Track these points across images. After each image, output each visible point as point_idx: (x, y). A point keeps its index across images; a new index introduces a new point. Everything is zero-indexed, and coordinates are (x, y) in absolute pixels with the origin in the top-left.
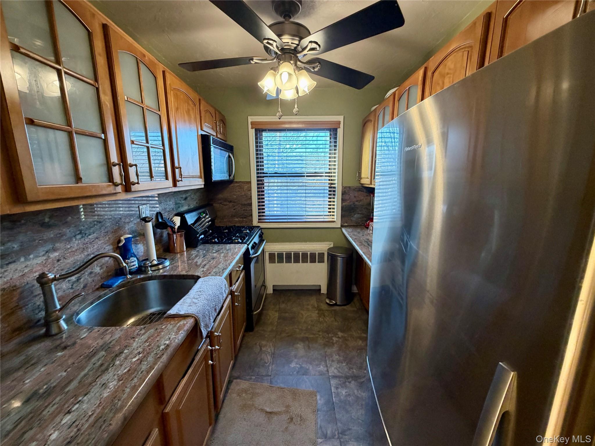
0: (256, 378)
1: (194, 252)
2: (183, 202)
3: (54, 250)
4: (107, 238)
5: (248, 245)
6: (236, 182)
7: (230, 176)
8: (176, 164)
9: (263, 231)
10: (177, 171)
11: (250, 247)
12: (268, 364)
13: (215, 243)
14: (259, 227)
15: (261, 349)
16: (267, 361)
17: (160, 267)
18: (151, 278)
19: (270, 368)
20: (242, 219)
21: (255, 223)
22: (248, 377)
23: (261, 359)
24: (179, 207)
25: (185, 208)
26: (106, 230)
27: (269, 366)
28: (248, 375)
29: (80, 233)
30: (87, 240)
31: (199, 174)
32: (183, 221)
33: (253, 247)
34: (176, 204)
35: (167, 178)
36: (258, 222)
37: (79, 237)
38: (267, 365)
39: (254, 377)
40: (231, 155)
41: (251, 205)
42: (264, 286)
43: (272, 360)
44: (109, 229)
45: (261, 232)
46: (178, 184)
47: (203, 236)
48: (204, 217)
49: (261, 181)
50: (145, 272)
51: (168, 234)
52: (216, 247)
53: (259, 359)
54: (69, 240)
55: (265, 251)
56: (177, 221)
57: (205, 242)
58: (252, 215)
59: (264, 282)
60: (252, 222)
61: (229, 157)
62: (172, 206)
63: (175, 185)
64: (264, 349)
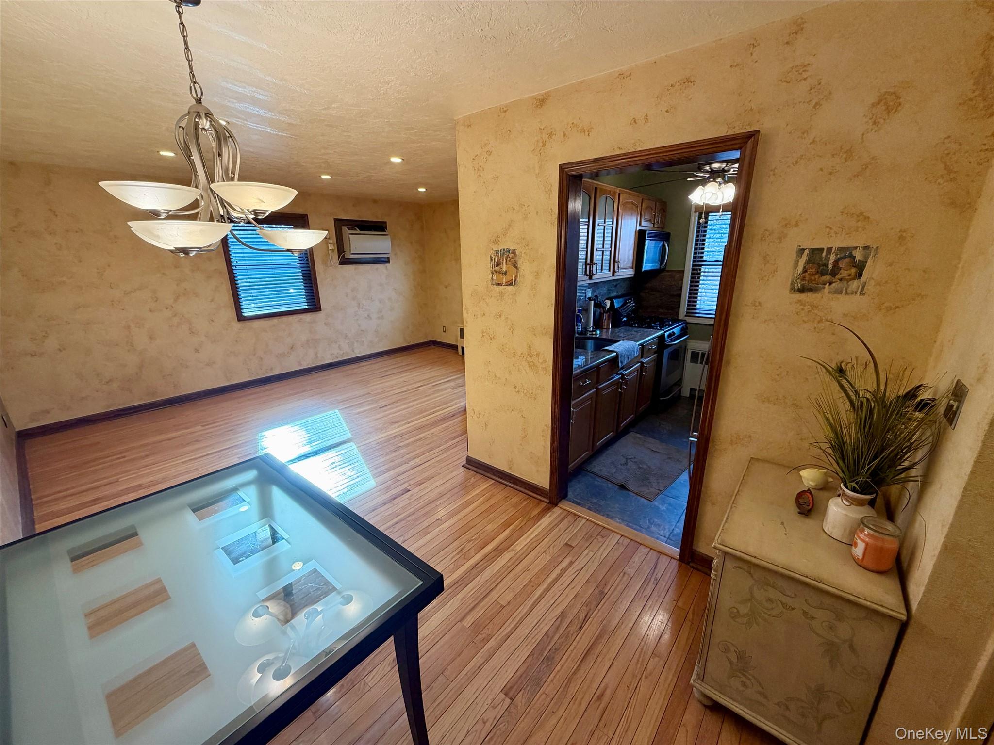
1: (617, 330)
2: (613, 288)
5: (665, 332)
6: (668, 271)
7: (661, 264)
8: (617, 260)
9: (689, 326)
10: (616, 264)
11: (666, 334)
13: (635, 327)
14: (685, 320)
15: (660, 425)
17: (594, 333)
18: (589, 338)
20: (666, 311)
21: (682, 316)
24: (610, 293)
25: (615, 294)
31: (631, 265)
32: (612, 304)
33: (670, 335)
34: (608, 290)
35: (609, 270)
36: (686, 316)
40: (665, 243)
41: (680, 296)
42: (679, 383)
45: (686, 326)
46: (616, 274)
47: (625, 319)
48: (630, 302)
49: (697, 270)
50: (586, 334)
51: (600, 312)
52: (635, 329)
55: (687, 348)
56: (608, 303)
57: (626, 324)
58: (679, 307)
60: (678, 314)
61: (664, 246)
62: (605, 291)
63: (613, 275)
64: (662, 426)
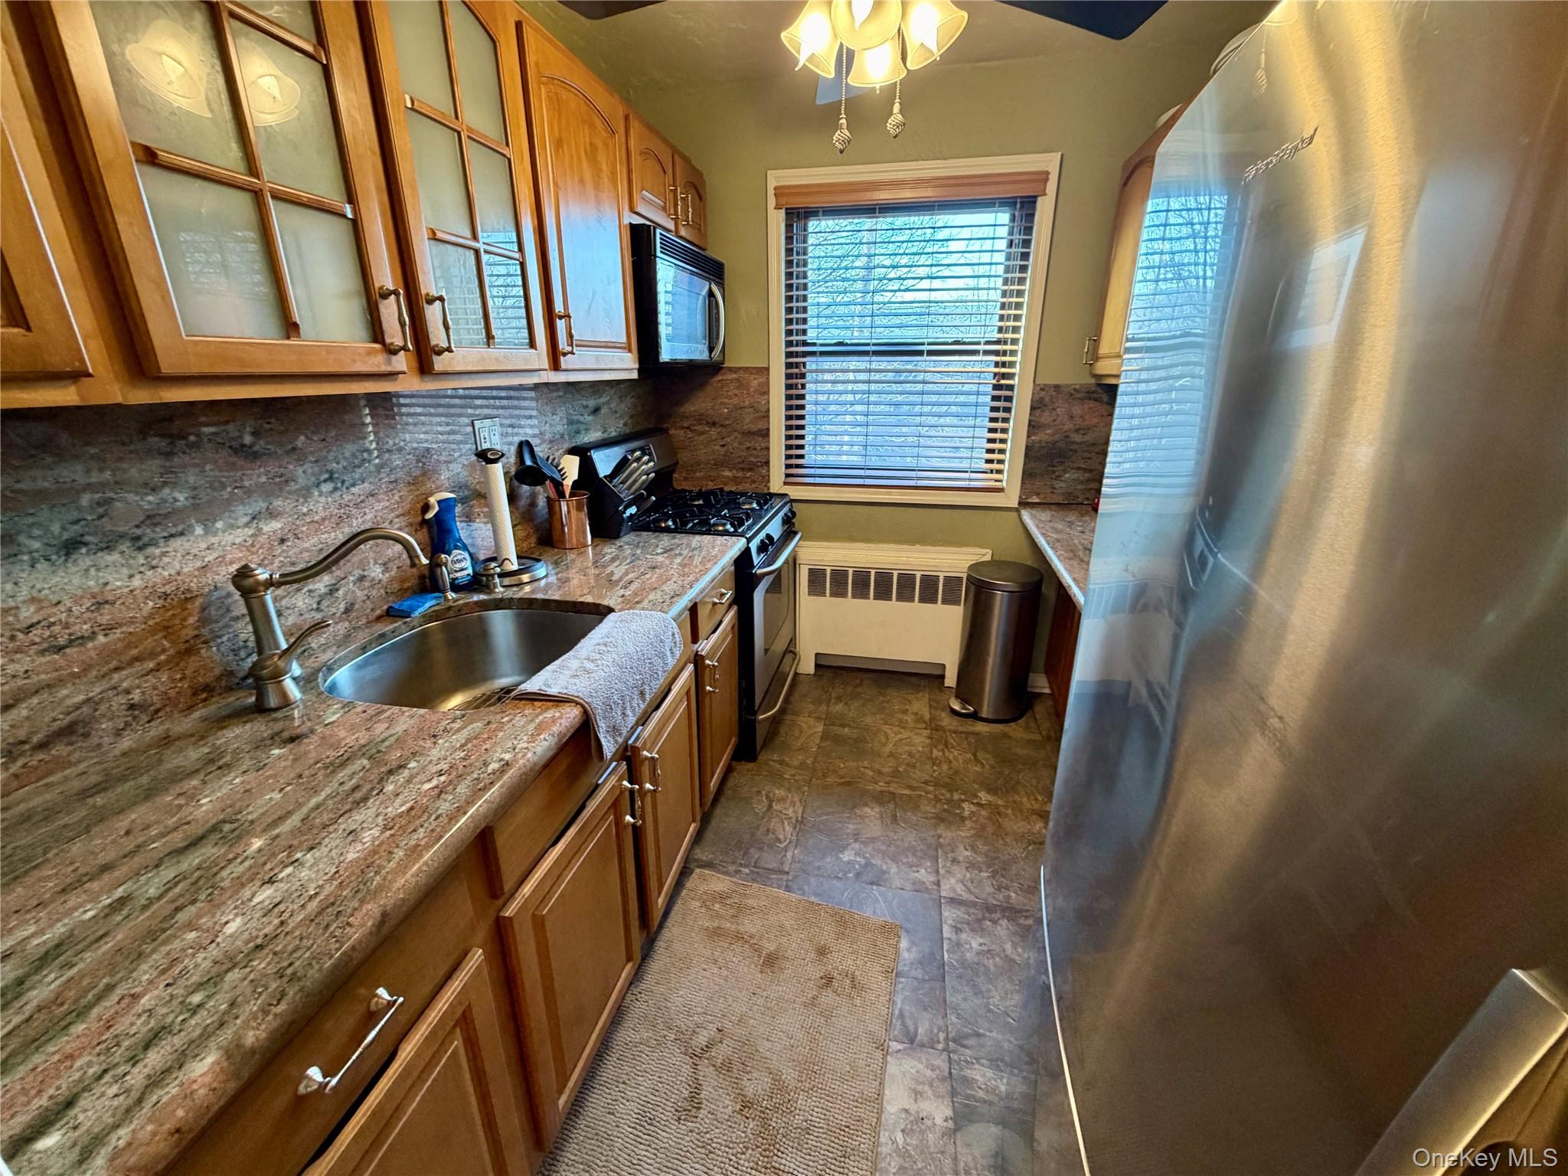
0: (752, 871)
1: (610, 550)
2: (590, 418)
3: (272, 515)
4: (397, 497)
5: (749, 540)
6: (730, 369)
7: (711, 349)
8: (559, 307)
9: (796, 507)
10: (560, 324)
11: (754, 546)
12: (785, 844)
13: (667, 530)
14: (786, 495)
15: (770, 806)
16: (781, 837)
17: (525, 578)
18: (499, 604)
19: (789, 855)
20: (740, 474)
21: (776, 485)
22: (732, 868)
23: (768, 830)
24: (578, 432)
25: (594, 436)
26: (393, 477)
27: (786, 849)
28: (733, 863)
29: (331, 479)
30: (347, 498)
31: (624, 339)
32: (587, 467)
33: (763, 548)
34: (571, 422)
35: (532, 344)
36: (785, 483)
37: (327, 487)
38: (781, 846)
39: (747, 871)
40: (715, 289)
41: (765, 434)
42: (791, 651)
43: (794, 838)
44: (400, 474)
45: (791, 510)
46: (564, 362)
47: (633, 510)
48: (638, 460)
49: (797, 365)
50: (487, 588)
51: (549, 499)
52: (665, 540)
53: (762, 829)
54: (305, 493)
55: (798, 562)
56: (571, 467)
57: (645, 524)
58: (767, 463)
59: (793, 641)
60: (769, 481)
61: (711, 294)
62: (560, 428)
63: (555, 366)
64: (775, 807)
